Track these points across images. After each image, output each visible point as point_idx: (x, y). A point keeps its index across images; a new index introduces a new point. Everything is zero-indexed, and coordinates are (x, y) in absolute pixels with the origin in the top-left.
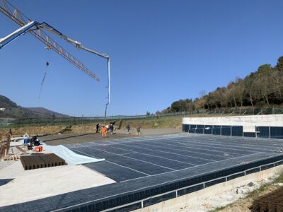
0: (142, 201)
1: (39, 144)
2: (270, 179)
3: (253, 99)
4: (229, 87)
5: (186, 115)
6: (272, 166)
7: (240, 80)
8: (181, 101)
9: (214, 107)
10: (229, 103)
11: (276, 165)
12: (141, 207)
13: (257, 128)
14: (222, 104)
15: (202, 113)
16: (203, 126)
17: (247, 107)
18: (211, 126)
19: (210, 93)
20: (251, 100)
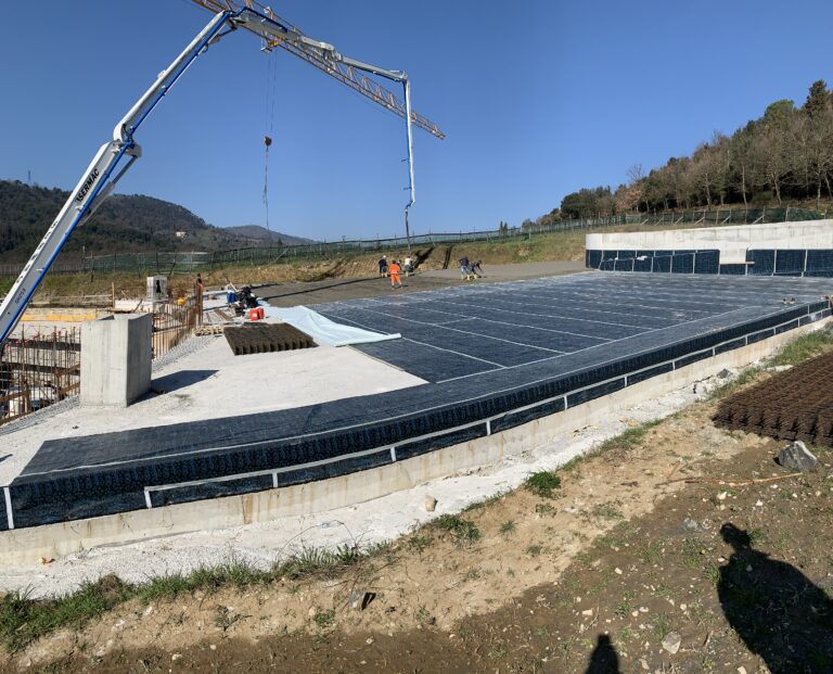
0: (488, 421)
1: (256, 304)
2: (764, 360)
3: (747, 185)
4: (697, 157)
5: (597, 228)
6: (770, 334)
7: (723, 140)
8: (584, 192)
9: (660, 206)
10: (695, 197)
11: (778, 332)
12: (485, 434)
13: (750, 254)
14: (679, 199)
15: (631, 222)
16: (633, 252)
17: (734, 207)
18: (649, 253)
19: (652, 172)
20: (744, 189)
